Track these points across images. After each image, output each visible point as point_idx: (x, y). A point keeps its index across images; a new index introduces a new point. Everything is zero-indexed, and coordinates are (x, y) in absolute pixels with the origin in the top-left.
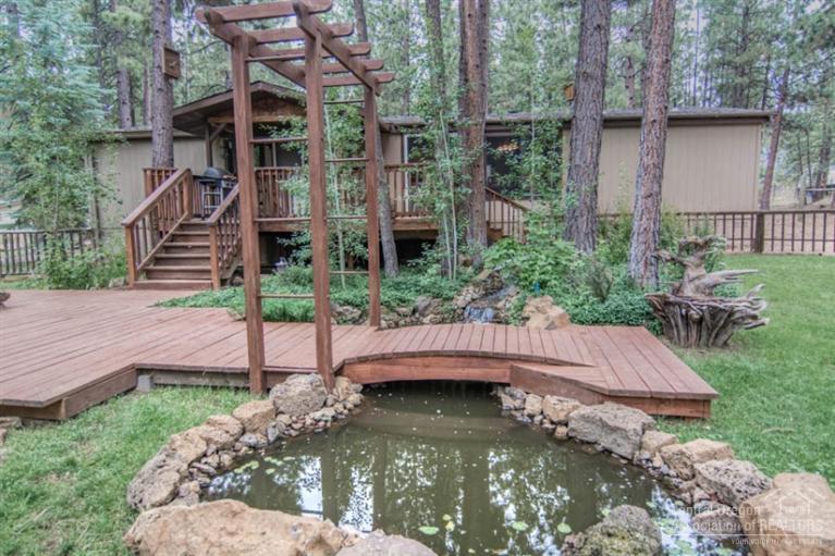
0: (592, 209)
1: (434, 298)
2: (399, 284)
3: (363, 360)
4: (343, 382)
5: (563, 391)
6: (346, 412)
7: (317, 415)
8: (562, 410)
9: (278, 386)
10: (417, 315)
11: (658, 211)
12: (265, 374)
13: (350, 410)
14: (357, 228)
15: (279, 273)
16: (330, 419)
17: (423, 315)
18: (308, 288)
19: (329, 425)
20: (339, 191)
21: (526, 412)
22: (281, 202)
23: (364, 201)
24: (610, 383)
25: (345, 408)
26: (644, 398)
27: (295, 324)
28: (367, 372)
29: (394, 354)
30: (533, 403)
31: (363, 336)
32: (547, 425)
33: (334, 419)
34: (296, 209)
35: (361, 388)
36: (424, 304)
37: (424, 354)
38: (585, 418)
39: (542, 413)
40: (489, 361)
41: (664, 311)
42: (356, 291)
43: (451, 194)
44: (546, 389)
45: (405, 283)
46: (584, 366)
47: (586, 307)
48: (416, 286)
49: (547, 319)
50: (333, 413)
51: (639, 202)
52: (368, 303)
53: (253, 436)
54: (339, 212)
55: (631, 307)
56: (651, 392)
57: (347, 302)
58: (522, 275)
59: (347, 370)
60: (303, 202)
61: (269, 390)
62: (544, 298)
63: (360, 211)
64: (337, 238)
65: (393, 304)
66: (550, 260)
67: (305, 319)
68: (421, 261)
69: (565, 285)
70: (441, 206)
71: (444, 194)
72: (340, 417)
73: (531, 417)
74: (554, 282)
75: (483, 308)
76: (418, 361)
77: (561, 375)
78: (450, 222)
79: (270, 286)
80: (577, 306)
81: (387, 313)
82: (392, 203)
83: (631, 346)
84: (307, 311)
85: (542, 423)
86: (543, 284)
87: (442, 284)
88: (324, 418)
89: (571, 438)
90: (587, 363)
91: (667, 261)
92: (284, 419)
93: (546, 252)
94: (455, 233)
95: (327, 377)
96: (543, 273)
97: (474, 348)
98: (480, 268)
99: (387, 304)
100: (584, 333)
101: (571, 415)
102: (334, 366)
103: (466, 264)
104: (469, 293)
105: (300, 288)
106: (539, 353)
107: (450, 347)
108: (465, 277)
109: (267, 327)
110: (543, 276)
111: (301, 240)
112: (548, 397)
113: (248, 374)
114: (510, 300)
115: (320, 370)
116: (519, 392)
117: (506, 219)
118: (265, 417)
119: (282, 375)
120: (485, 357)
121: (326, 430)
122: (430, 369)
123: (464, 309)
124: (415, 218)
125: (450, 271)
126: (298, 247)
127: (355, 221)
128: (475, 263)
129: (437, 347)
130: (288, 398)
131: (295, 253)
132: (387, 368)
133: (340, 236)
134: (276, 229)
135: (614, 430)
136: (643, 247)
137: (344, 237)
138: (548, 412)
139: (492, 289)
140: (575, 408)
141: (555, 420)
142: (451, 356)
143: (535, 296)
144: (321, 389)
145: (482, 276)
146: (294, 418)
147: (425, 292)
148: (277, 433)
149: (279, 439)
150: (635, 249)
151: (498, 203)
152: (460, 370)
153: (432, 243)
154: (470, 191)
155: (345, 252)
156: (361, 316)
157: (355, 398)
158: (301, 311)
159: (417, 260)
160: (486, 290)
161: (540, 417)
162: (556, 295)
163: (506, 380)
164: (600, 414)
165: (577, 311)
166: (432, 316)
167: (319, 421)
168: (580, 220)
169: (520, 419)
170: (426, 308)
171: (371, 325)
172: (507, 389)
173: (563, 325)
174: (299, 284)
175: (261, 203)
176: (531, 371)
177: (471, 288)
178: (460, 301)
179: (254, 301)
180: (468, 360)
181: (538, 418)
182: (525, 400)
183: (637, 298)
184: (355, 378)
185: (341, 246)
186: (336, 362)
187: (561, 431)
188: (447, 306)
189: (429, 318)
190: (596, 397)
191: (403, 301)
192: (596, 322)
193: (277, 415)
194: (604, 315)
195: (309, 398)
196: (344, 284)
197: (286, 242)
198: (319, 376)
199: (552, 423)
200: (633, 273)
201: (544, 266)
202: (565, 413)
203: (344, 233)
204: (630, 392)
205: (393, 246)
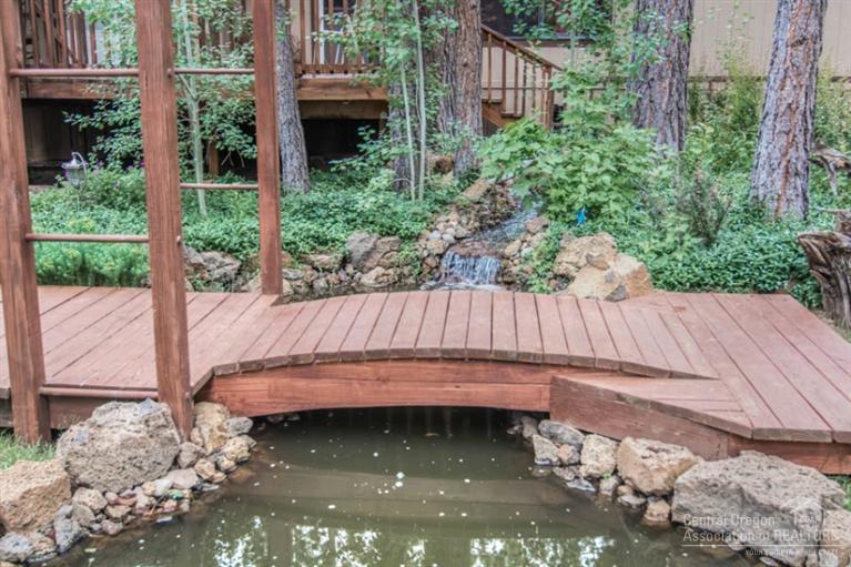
0: (679, 65)
1: (382, 235)
2: (311, 206)
3: (251, 369)
4: (212, 415)
5: (657, 430)
6: (220, 476)
7: (161, 486)
8: (660, 469)
9: (75, 428)
10: (350, 269)
11: (814, 72)
12: (46, 400)
13: (227, 472)
14: (227, 95)
15: (69, 185)
16: (187, 493)
17: (360, 268)
18: (131, 215)
19: (185, 506)
20: (190, 17)
21: (583, 471)
22: (69, 39)
23: (243, 40)
24: (751, 415)
25: (217, 468)
26: (817, 444)
27: (105, 290)
28: (263, 394)
29: (318, 356)
30: (597, 454)
31: (248, 317)
32: (628, 498)
33: (196, 491)
34: (101, 52)
35: (250, 423)
36: (364, 247)
37: (378, 357)
38: (708, 487)
39: (615, 472)
40: (509, 370)
41: (828, 265)
42: (228, 223)
43: (416, 29)
44: (623, 424)
45: (325, 206)
46: (694, 377)
47: (679, 256)
48: (347, 211)
49: (609, 280)
50: (194, 481)
51: (781, 55)
52: (253, 245)
53: (22, 539)
54: (191, 60)
55: (761, 257)
56: (833, 433)
57: (211, 245)
58: (553, 193)
59: (219, 389)
60: (115, 39)
61: (55, 435)
62: (597, 238)
63: (234, 61)
64: (186, 113)
65: (303, 247)
66: (608, 164)
67: (126, 279)
68: (356, 162)
69: (632, 212)
70: (396, 53)
71: (403, 29)
72: (207, 487)
73: (595, 480)
74: (614, 207)
75: (478, 257)
76: (366, 369)
77: (654, 397)
78: (413, 87)
79: (51, 210)
80: (659, 254)
81: (292, 267)
82: (296, 45)
83: (774, 336)
84: (131, 263)
85: (616, 494)
86: (593, 211)
87: (399, 209)
88: (176, 493)
89: (677, 525)
90: (701, 372)
91: (837, 169)
92: (89, 498)
93: (599, 148)
94: (423, 108)
95: (180, 407)
96: (594, 189)
97: (479, 343)
98: (471, 176)
99: (291, 248)
100: (682, 309)
101: (680, 480)
102: (192, 384)
103: (440, 168)
104: (450, 226)
105: (114, 215)
106: (606, 353)
107: (429, 342)
108: (442, 194)
109: (47, 297)
110: (593, 196)
111: (115, 117)
112: (628, 441)
113: (10, 400)
114: (528, 239)
115: (164, 394)
116: (567, 429)
117: (510, 82)
118: (48, 496)
119: (84, 403)
120: (502, 360)
121: (179, 518)
122: (390, 386)
123: (441, 256)
124: (341, 76)
125: (412, 183)
126: (108, 131)
127: (223, 79)
128: (460, 166)
129: (404, 342)
130: (97, 454)
131: (102, 144)
132: (302, 384)
133: (194, 110)
134: (61, 94)
135: (768, 510)
136: (783, 141)
137: (202, 113)
138: (630, 472)
139: (493, 219)
140: (686, 465)
141: (645, 488)
142: (431, 360)
143: (579, 234)
144: (168, 432)
145: (474, 192)
146: (112, 496)
147: (364, 223)
148: (76, 528)
149: (80, 541)
150: (768, 146)
151: (497, 52)
152: (450, 388)
153: (377, 125)
154: (455, 24)
155: (204, 142)
156: (239, 272)
157: (238, 446)
158: (118, 265)
159: (348, 161)
160: (481, 219)
161: (612, 481)
162: (618, 232)
163: (542, 406)
164: (738, 479)
165: (663, 262)
166: (380, 270)
167: (167, 498)
168: (656, 86)
169: (570, 485)
170: (368, 254)
171: (265, 291)
172: (545, 425)
173: (639, 292)
174: (111, 205)
175: (28, 41)
176: (590, 389)
177: (453, 216)
178: (434, 241)
179: (16, 247)
180: (467, 368)
181: (608, 484)
182: (580, 448)
183: (774, 238)
184: (238, 406)
185: (195, 131)
186: (197, 375)
187: (657, 511)
188: (407, 249)
189: (373, 274)
190: (724, 443)
191: (321, 242)
192: (697, 286)
193: (74, 489)
194: (714, 272)
195: (142, 452)
196: (202, 207)
197: (82, 121)
198: (164, 407)
199: (637, 492)
200: (761, 192)
201: (596, 175)
202: (665, 475)
203: (202, 104)
204: (790, 432)
205: (299, 131)
